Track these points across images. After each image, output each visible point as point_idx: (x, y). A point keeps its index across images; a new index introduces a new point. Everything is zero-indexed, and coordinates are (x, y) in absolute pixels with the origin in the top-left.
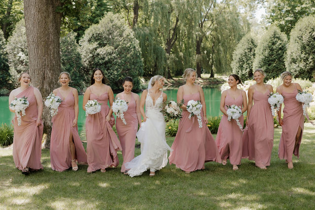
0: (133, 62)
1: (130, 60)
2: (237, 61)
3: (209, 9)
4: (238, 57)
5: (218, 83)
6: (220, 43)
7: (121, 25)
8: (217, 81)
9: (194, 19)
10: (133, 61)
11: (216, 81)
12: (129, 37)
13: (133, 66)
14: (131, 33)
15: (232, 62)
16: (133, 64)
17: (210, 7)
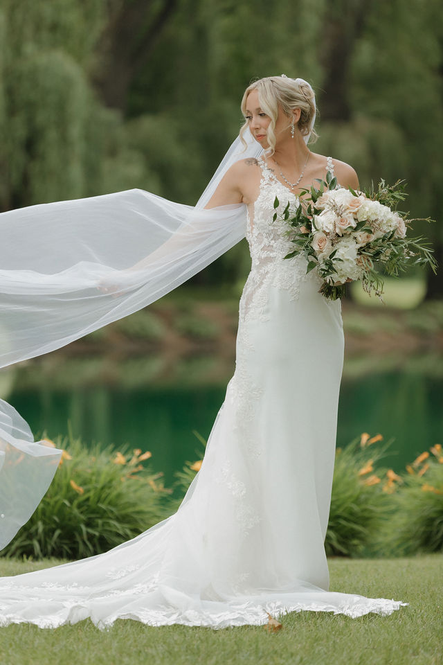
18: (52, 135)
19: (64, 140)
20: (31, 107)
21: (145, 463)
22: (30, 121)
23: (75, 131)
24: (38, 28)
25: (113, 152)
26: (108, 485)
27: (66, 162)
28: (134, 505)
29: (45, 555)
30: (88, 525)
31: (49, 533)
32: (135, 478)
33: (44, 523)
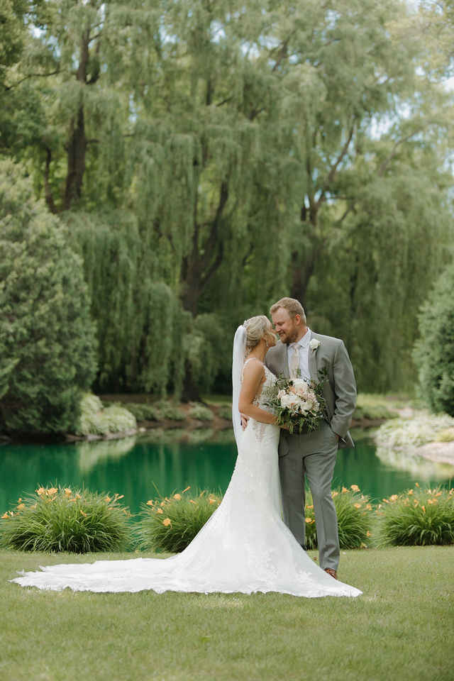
0: (60, 332)
1: (50, 324)
2: (432, 338)
3: (340, 159)
4: (436, 326)
5: (368, 423)
6: (376, 280)
7: (20, 198)
8: (367, 417)
9: (283, 191)
10: (57, 328)
11: (360, 415)
12: (48, 243)
13: (58, 348)
14: (55, 230)
15: (418, 344)
16: (59, 341)
17: (345, 151)
18: (158, 322)
19: (163, 324)
20: (148, 309)
21: (119, 501)
22: (147, 318)
23: (169, 321)
24: (152, 270)
25: (189, 331)
26: (101, 513)
27: (163, 336)
28: (114, 523)
29: (65, 549)
30: (89, 534)
31: (67, 537)
32: (116, 509)
33: (65, 531)
